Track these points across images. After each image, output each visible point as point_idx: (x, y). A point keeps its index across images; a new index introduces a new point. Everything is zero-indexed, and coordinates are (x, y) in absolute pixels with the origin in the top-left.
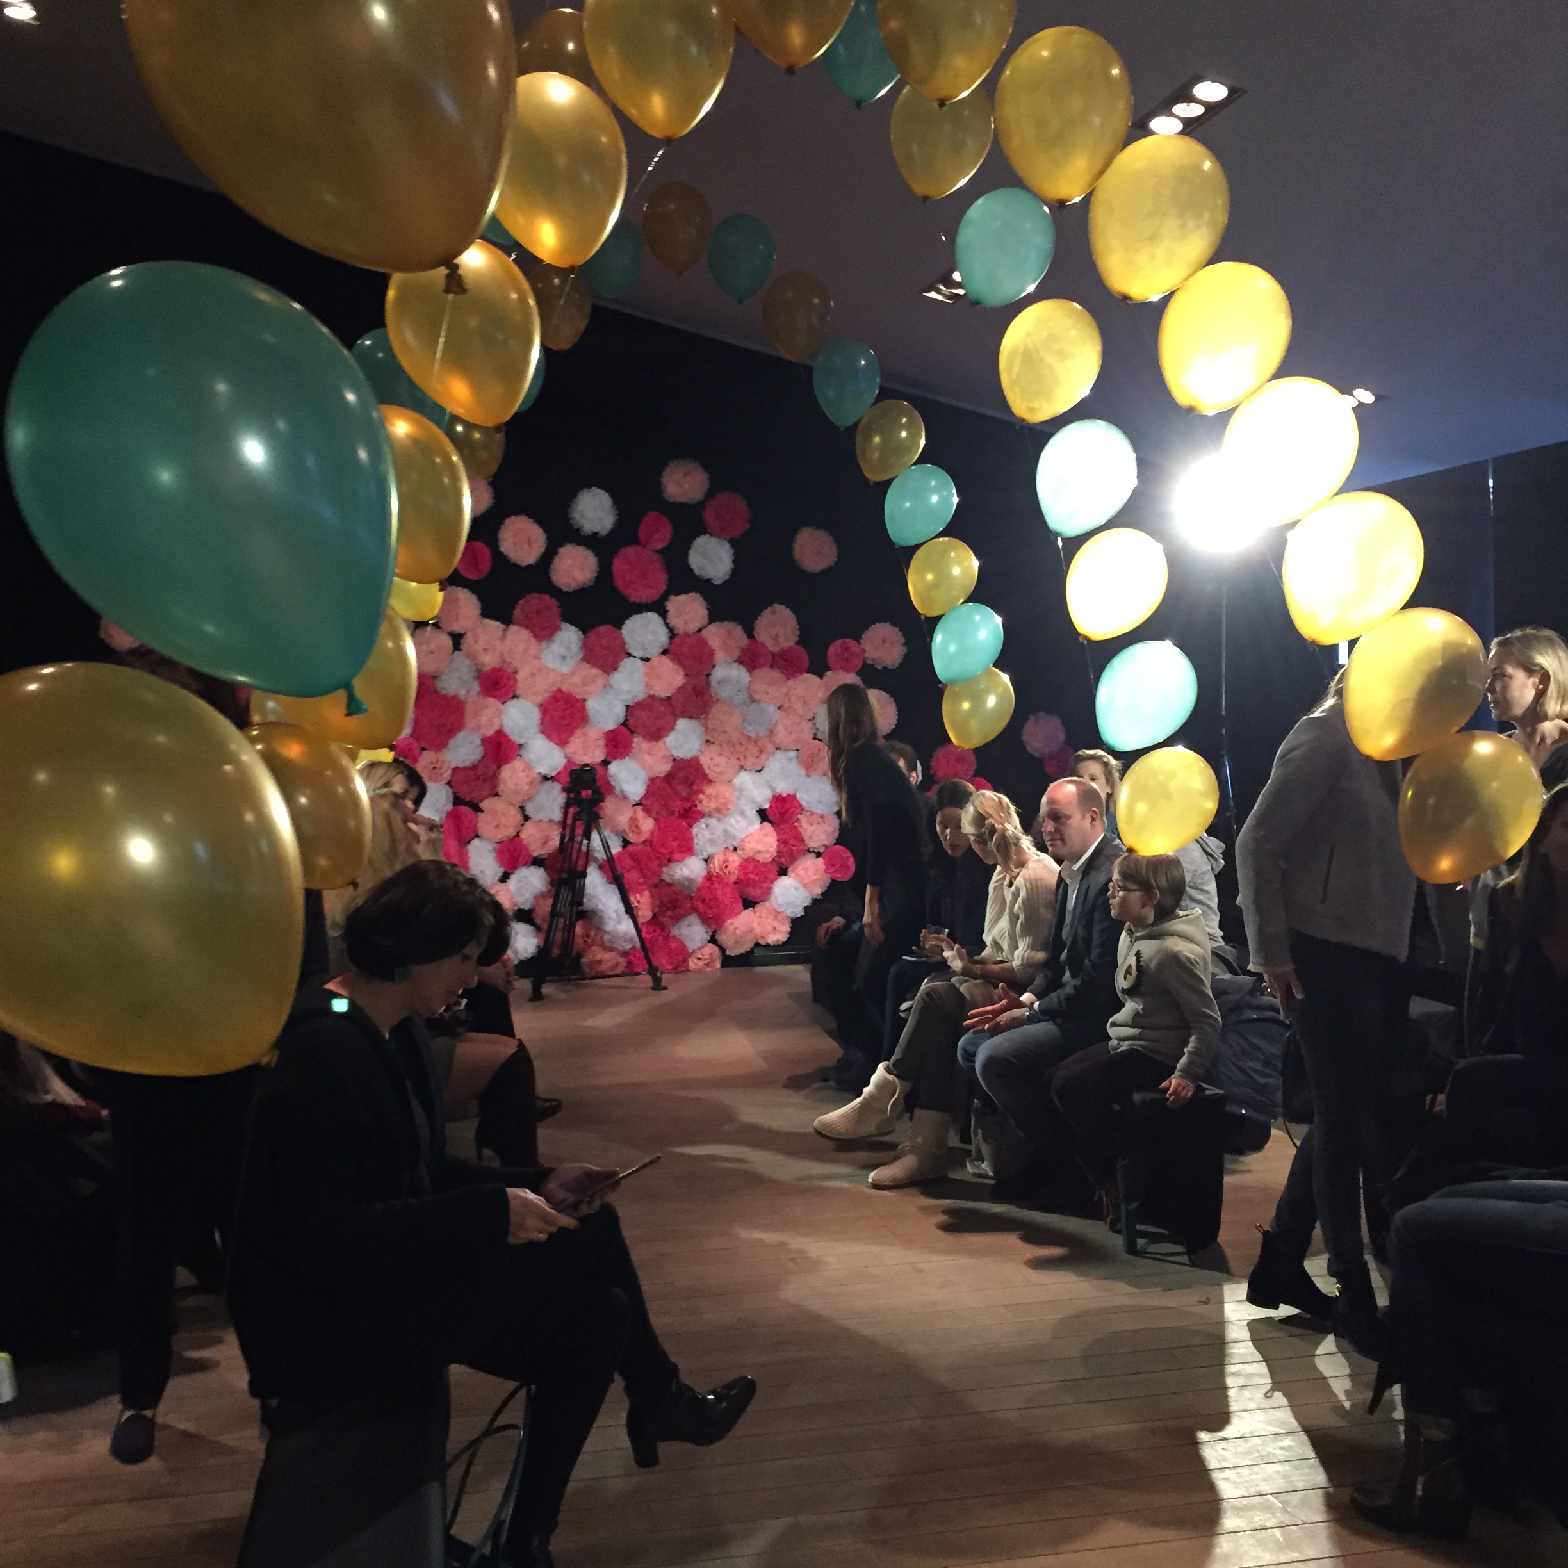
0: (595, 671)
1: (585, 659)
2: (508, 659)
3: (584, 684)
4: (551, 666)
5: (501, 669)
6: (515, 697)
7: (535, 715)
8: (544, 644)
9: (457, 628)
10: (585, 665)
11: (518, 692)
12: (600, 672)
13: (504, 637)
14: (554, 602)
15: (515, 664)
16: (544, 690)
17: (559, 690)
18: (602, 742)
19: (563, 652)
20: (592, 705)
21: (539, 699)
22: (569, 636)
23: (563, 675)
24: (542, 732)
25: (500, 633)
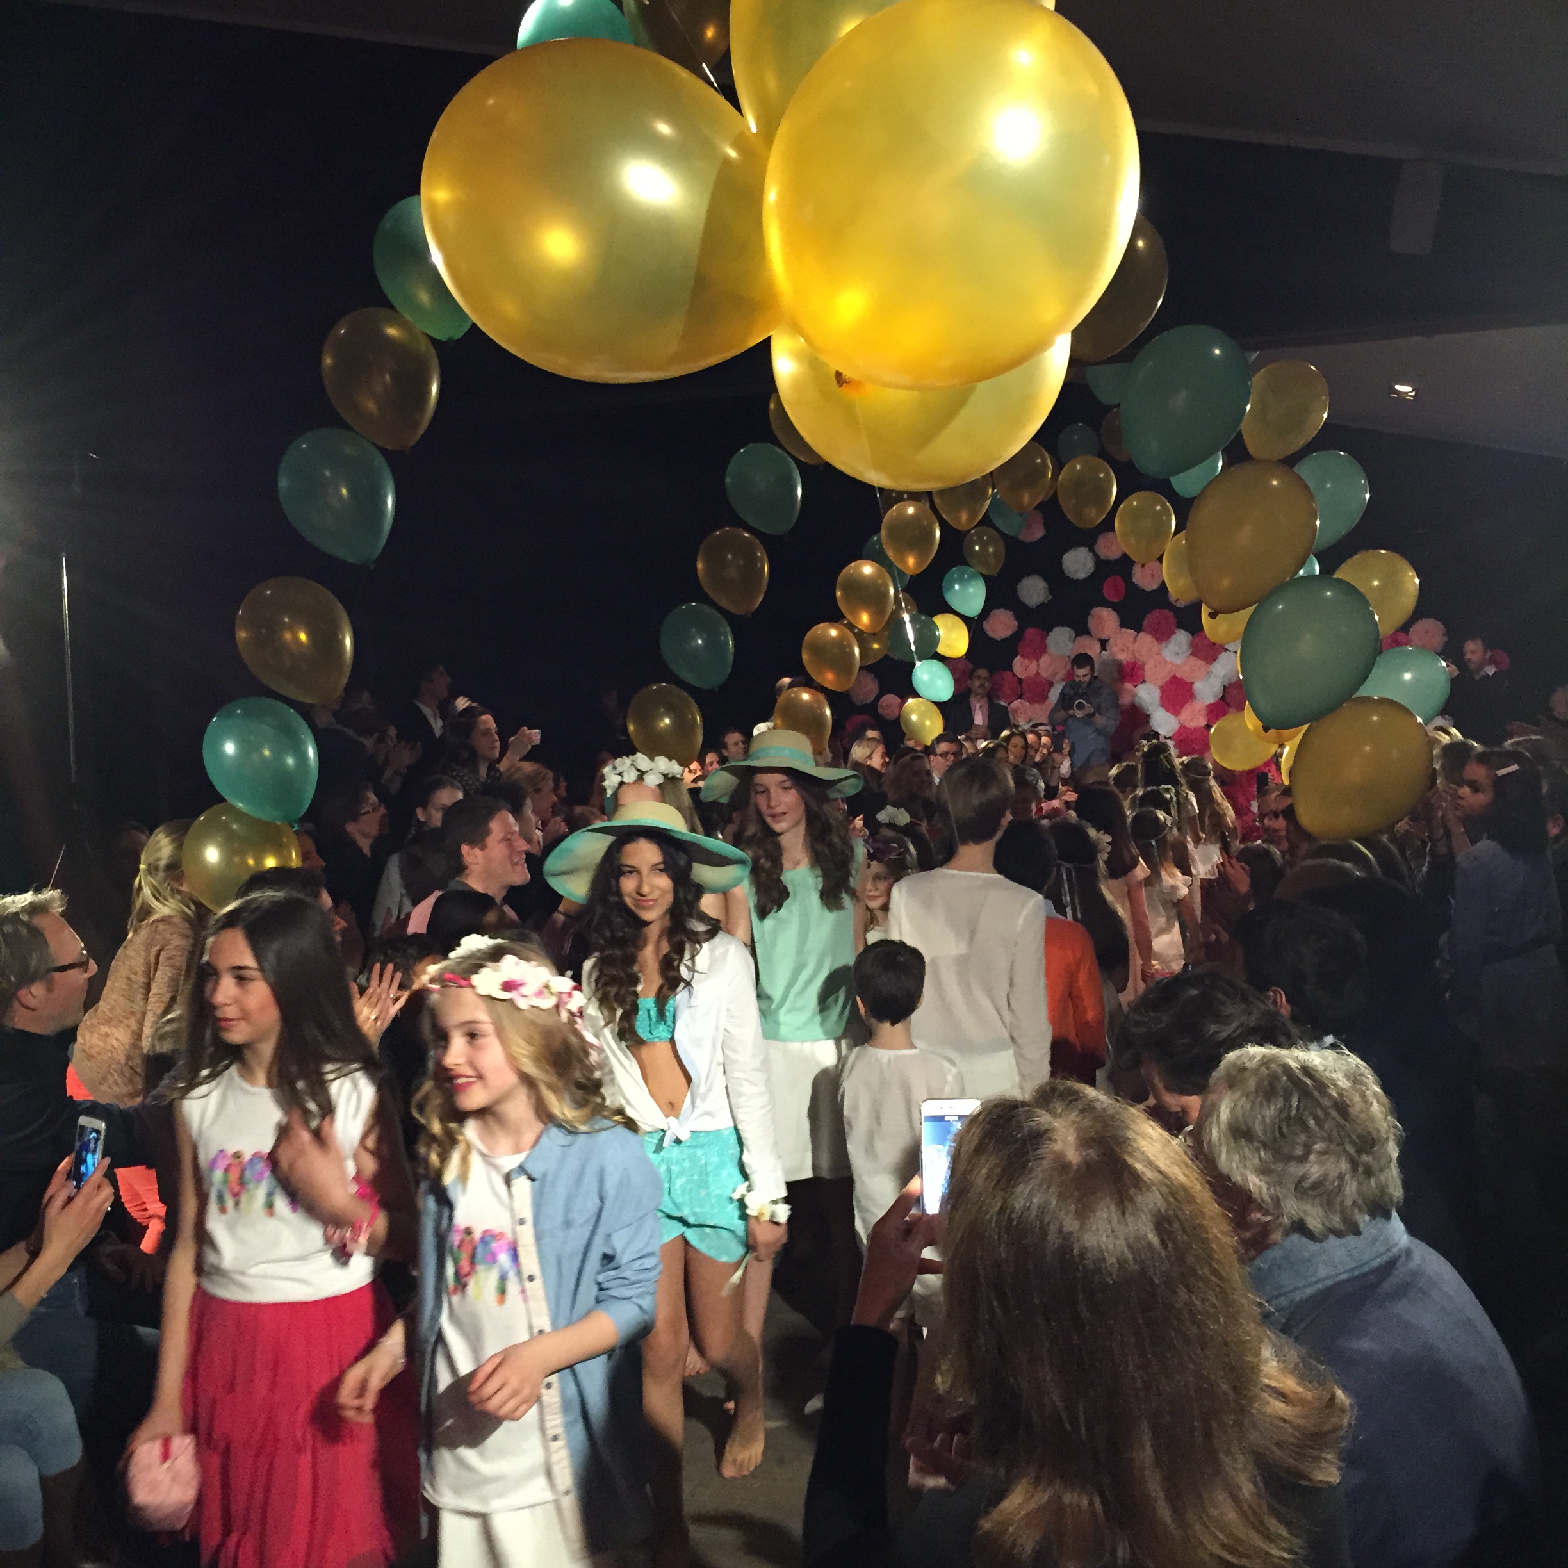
0: (1200, 663)
1: (1193, 654)
2: (1137, 656)
3: (1192, 671)
4: (1168, 659)
5: (1135, 663)
6: (1144, 682)
7: (1157, 694)
8: (1164, 644)
9: (1104, 637)
10: (1192, 657)
11: (1146, 679)
12: (1203, 663)
13: (1135, 639)
14: (1171, 614)
15: (1143, 659)
16: (1163, 676)
17: (1174, 677)
18: (1204, 712)
19: (1176, 649)
20: (1198, 686)
21: (1160, 683)
22: (1181, 638)
23: (1177, 666)
24: (1163, 706)
25: (1132, 639)
